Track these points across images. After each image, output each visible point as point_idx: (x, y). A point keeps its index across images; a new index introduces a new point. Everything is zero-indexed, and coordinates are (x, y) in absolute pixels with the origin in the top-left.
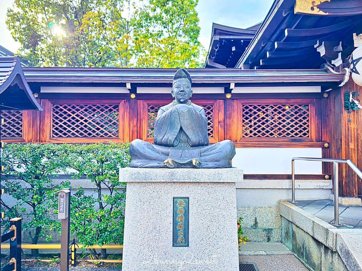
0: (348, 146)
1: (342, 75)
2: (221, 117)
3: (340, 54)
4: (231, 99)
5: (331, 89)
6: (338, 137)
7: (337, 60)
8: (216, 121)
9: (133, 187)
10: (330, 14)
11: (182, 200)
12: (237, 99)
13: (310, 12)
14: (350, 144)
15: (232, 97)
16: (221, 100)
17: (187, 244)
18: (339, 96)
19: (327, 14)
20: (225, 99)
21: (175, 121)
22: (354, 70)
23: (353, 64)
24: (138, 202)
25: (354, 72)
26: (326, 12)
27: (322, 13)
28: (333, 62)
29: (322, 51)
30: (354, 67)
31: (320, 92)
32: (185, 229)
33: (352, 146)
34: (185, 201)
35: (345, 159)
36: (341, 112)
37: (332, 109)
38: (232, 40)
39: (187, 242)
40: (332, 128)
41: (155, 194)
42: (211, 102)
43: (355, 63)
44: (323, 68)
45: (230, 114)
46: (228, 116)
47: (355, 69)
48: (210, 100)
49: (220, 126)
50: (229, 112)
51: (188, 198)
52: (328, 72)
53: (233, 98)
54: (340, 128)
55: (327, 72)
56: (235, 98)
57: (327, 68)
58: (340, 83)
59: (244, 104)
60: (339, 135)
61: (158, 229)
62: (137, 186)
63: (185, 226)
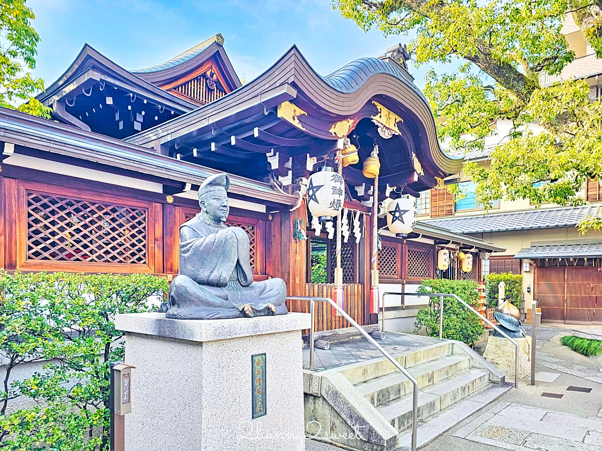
0: (295, 281)
1: (294, 199)
2: (159, 232)
3: (290, 172)
4: (173, 205)
5: (278, 211)
6: (285, 270)
7: (286, 178)
8: (151, 237)
9: (210, 347)
10: (306, 130)
11: (260, 358)
12: (179, 206)
13: (291, 121)
14: (296, 278)
15: (174, 201)
16: (159, 204)
17: (264, 412)
18: (287, 222)
19: (304, 129)
20: (164, 205)
21: (231, 251)
22: (313, 197)
23: (313, 190)
24: (216, 369)
25: (313, 199)
26: (303, 127)
27: (300, 126)
28: (280, 178)
29: (274, 163)
30: (314, 194)
31: (265, 212)
32: (262, 394)
33: (297, 282)
34: (262, 358)
35: (292, 295)
36: (290, 241)
37: (277, 236)
38: (116, 88)
39: (265, 409)
40: (275, 258)
41: (234, 353)
42: (144, 205)
43: (315, 190)
44: (267, 182)
45: (172, 229)
46: (169, 231)
47: (315, 196)
48: (142, 201)
49: (158, 246)
50: (169, 226)
51: (265, 354)
52: (275, 189)
53: (176, 204)
54: (288, 259)
55: (273, 189)
56: (178, 204)
57: (273, 185)
58: (292, 207)
59: (187, 216)
60: (286, 267)
61: (237, 400)
62: (215, 345)
63: (262, 390)
